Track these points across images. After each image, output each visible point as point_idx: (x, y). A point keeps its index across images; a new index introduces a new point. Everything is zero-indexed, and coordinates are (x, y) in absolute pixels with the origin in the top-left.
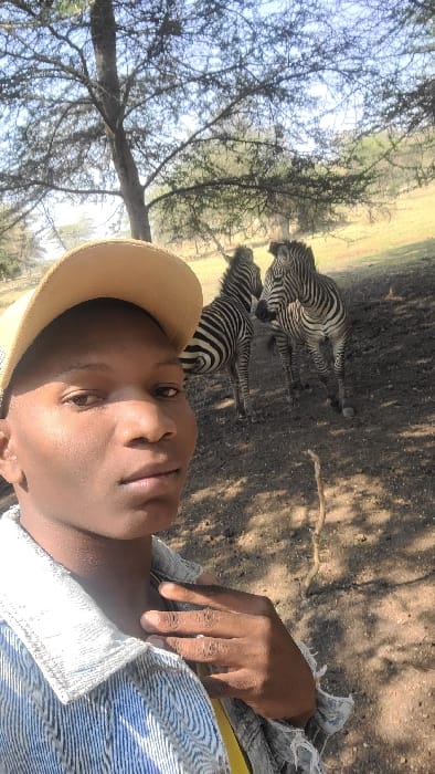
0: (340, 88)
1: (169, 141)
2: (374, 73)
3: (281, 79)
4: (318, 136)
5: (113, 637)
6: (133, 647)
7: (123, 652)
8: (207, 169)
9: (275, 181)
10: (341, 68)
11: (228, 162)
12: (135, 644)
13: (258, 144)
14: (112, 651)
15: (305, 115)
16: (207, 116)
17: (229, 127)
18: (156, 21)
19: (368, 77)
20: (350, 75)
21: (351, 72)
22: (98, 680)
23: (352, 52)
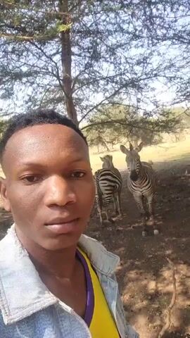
0: (166, 84)
1: (91, 103)
2: (181, 79)
3: (141, 80)
4: (155, 103)
8: (107, 115)
9: (136, 122)
10: (167, 76)
11: (116, 113)
13: (129, 106)
16: (107, 95)
17: (116, 99)
18: (90, 52)
19: (179, 80)
20: (170, 79)
21: (171, 78)
23: (172, 69)
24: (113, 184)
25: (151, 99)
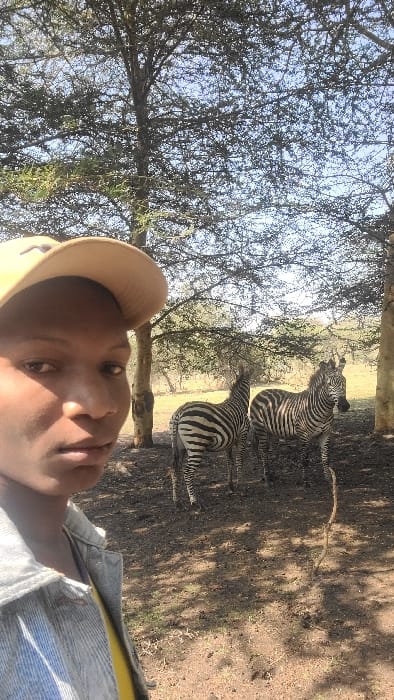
5: (31, 561)
6: (48, 575)
7: (38, 576)
12: (48, 572)
14: (30, 573)
15: (275, 292)
22: (11, 597)
24: (206, 433)
25: (277, 300)
